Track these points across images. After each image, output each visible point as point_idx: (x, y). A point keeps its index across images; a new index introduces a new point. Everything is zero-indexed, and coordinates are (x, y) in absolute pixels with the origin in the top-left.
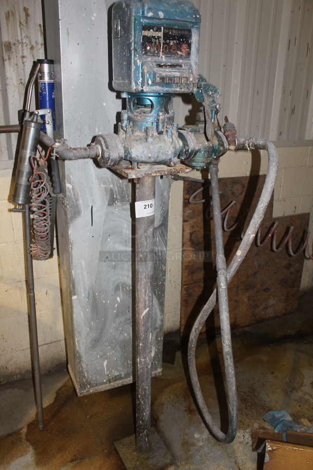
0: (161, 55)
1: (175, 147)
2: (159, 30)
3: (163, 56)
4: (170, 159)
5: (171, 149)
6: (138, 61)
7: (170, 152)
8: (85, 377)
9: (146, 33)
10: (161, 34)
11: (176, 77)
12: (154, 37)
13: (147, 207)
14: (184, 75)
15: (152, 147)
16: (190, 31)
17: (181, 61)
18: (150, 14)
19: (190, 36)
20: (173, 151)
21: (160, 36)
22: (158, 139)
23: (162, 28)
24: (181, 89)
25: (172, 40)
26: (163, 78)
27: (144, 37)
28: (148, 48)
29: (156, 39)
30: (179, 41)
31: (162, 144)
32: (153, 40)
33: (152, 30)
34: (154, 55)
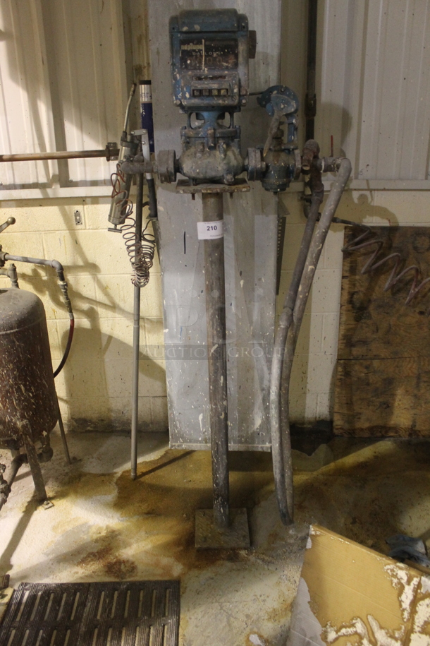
0: (203, 68)
1: (228, 164)
2: (199, 43)
3: (206, 69)
4: (223, 176)
5: (222, 165)
6: (178, 75)
7: (220, 169)
8: (177, 428)
9: (185, 47)
10: (202, 47)
11: (214, 89)
12: (194, 51)
13: (211, 229)
14: (224, 87)
15: (200, 162)
16: (236, 40)
17: (226, 72)
18: (185, 29)
19: (237, 46)
20: (225, 167)
22: (208, 155)
23: (203, 41)
24: (224, 101)
25: (215, 51)
26: (200, 91)
27: (184, 51)
28: (189, 62)
29: (196, 52)
30: (224, 52)
31: (211, 160)
32: (194, 54)
33: (191, 44)
34: (195, 69)
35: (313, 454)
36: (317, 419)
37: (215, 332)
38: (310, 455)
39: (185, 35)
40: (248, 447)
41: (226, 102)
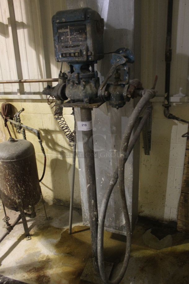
0: (69, 41)
1: (85, 92)
2: (67, 28)
3: (71, 42)
4: (83, 99)
5: (82, 93)
6: (57, 46)
7: (81, 95)
8: (86, 216)
9: (60, 31)
10: (68, 30)
11: (72, 53)
12: (65, 32)
13: (83, 125)
14: (77, 51)
15: (71, 91)
16: (85, 25)
17: (81, 43)
18: (58, 21)
19: (86, 28)
20: (84, 94)
21: (68, 31)
22: (75, 87)
23: (69, 27)
24: (79, 59)
25: (75, 32)
26: (66, 54)
27: (59, 33)
28: (62, 38)
30: (79, 32)
31: (76, 90)
32: (64, 34)
33: (63, 29)
34: (66, 42)
35: (162, 240)
36: (171, 220)
37: (88, 178)
38: (160, 239)
39: (59, 24)
40: (119, 232)
41: (80, 59)
